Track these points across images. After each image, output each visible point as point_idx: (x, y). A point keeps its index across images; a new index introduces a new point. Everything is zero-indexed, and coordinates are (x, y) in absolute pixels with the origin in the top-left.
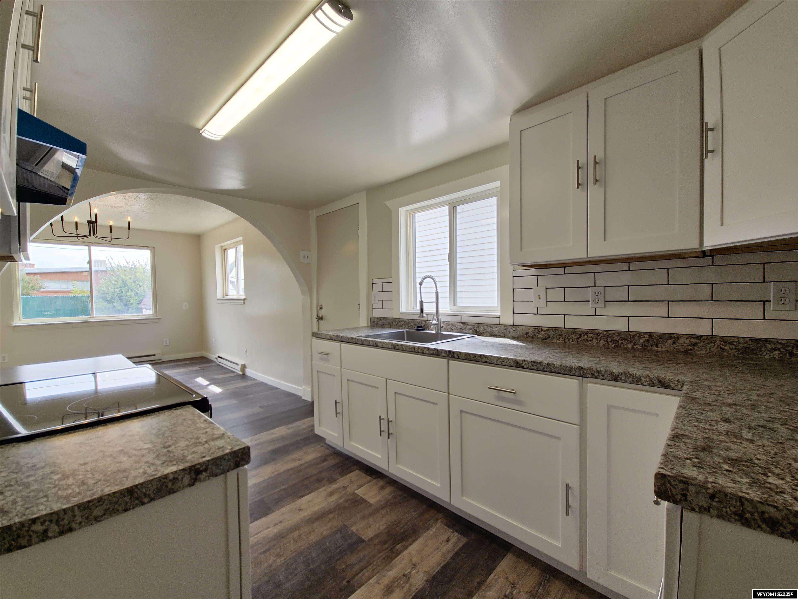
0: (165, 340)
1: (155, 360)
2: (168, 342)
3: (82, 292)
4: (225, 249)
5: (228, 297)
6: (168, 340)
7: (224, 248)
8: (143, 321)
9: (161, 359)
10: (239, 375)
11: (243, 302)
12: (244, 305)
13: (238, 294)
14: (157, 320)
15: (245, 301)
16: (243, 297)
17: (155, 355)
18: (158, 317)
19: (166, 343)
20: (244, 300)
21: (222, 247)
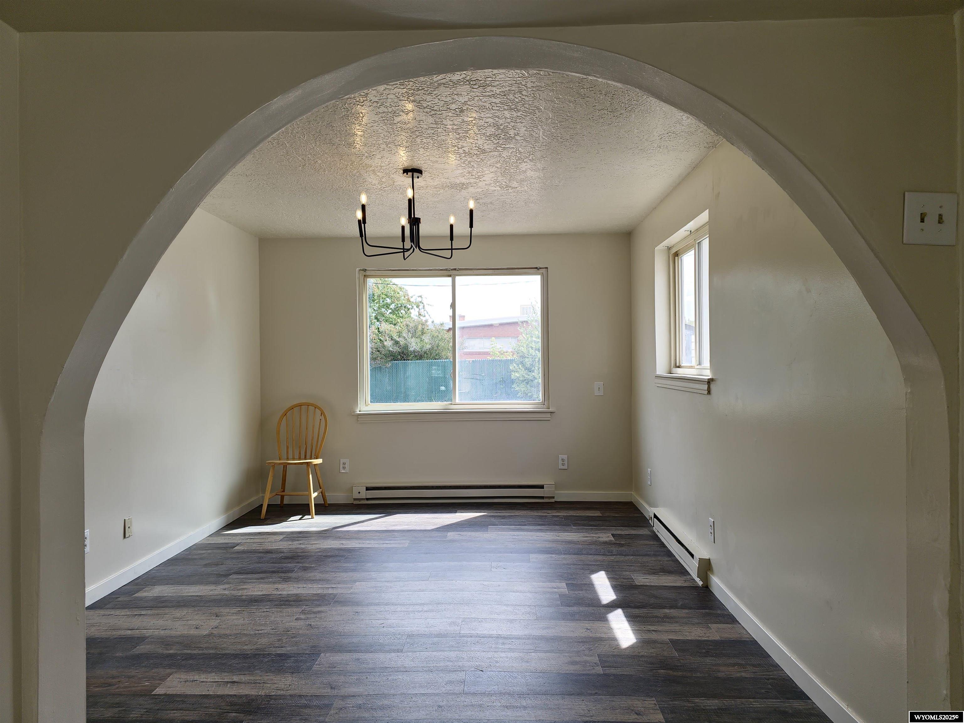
0: (561, 457)
1: (542, 498)
2: (566, 463)
3: (502, 353)
4: (677, 254)
5: (680, 372)
6: (565, 457)
7: (674, 251)
8: (524, 415)
9: (553, 497)
10: (696, 588)
11: (706, 387)
12: (709, 396)
13: (700, 364)
14: (549, 415)
15: (713, 386)
16: (707, 374)
17: (542, 487)
18: (550, 410)
19: (563, 465)
20: (709, 382)
21: (669, 249)
